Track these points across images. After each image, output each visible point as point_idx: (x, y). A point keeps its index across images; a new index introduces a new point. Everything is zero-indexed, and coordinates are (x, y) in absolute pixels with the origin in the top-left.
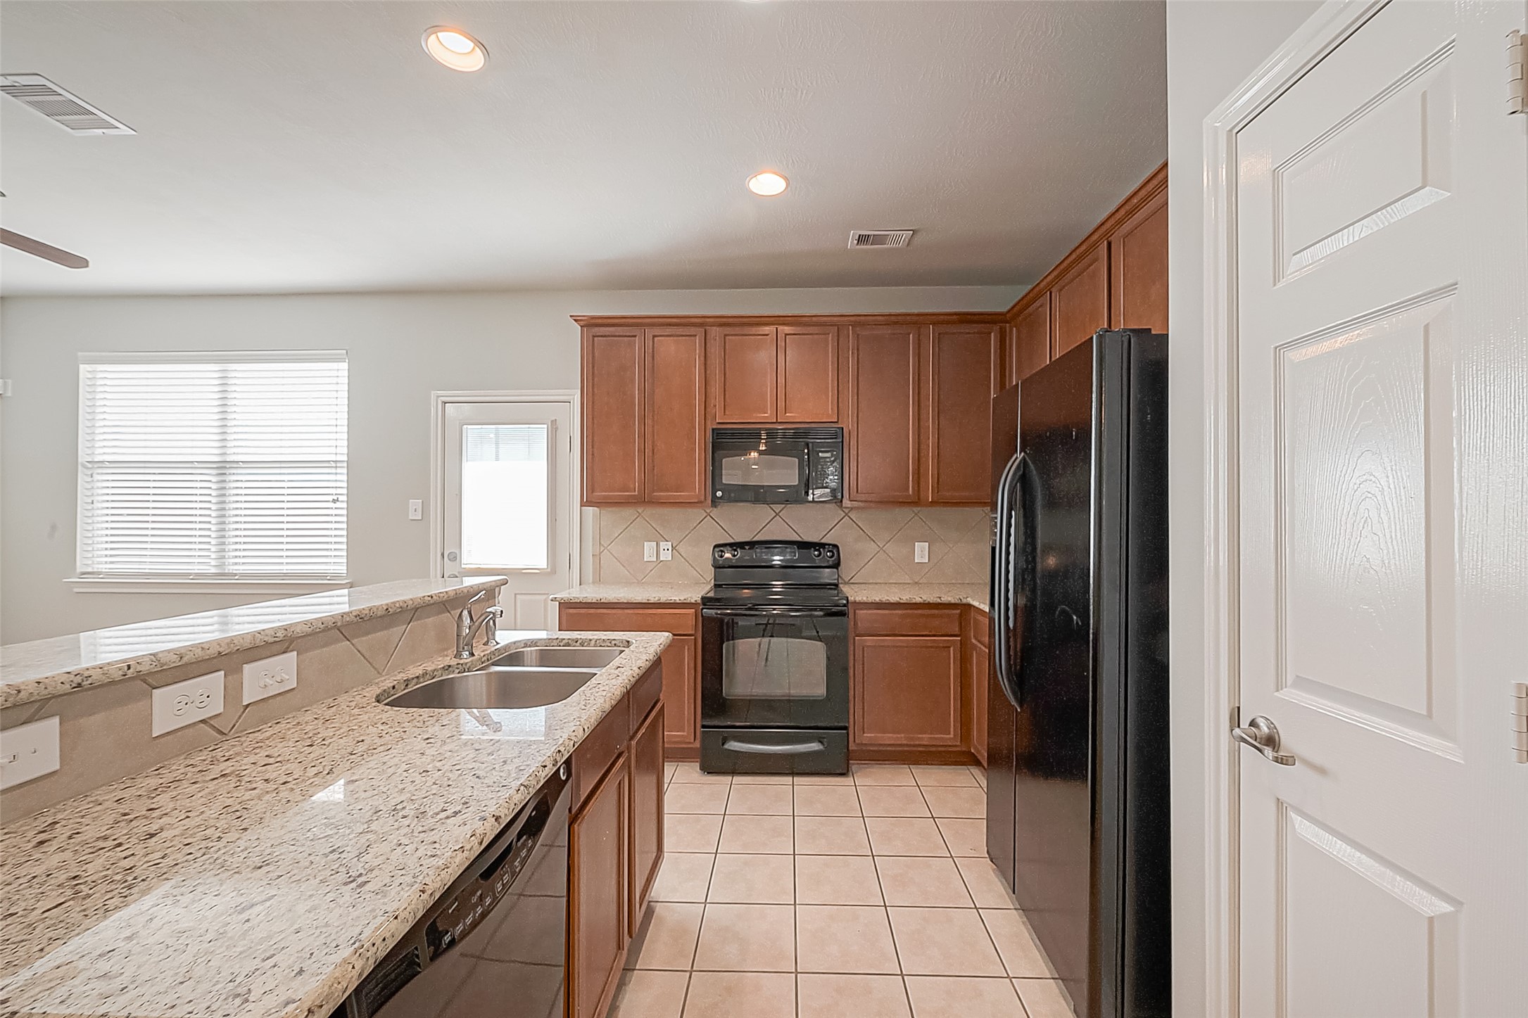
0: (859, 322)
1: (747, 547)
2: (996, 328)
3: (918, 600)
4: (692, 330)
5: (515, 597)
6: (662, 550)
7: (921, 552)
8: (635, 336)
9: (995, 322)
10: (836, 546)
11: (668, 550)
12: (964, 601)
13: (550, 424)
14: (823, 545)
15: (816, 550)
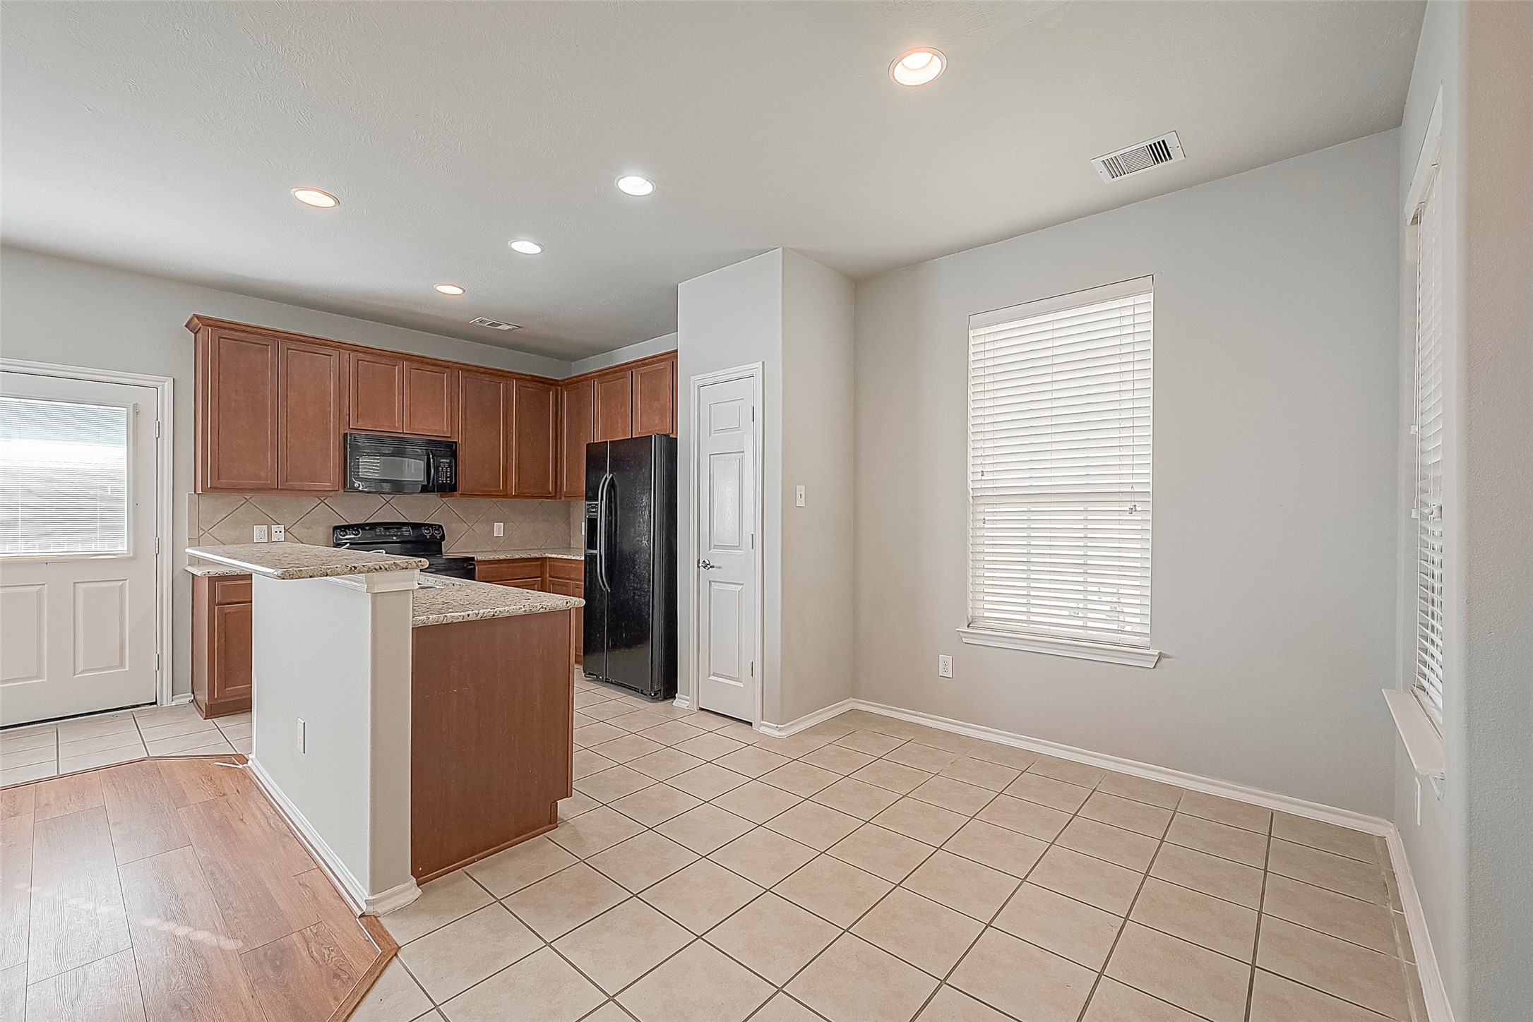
0: (468, 369)
1: (367, 528)
2: (553, 388)
3: (517, 557)
4: (328, 351)
5: (74, 587)
6: (273, 532)
7: (498, 530)
8: (268, 345)
9: (552, 385)
10: (441, 527)
11: (280, 532)
12: (544, 556)
13: (131, 407)
14: (431, 525)
15: (427, 529)
